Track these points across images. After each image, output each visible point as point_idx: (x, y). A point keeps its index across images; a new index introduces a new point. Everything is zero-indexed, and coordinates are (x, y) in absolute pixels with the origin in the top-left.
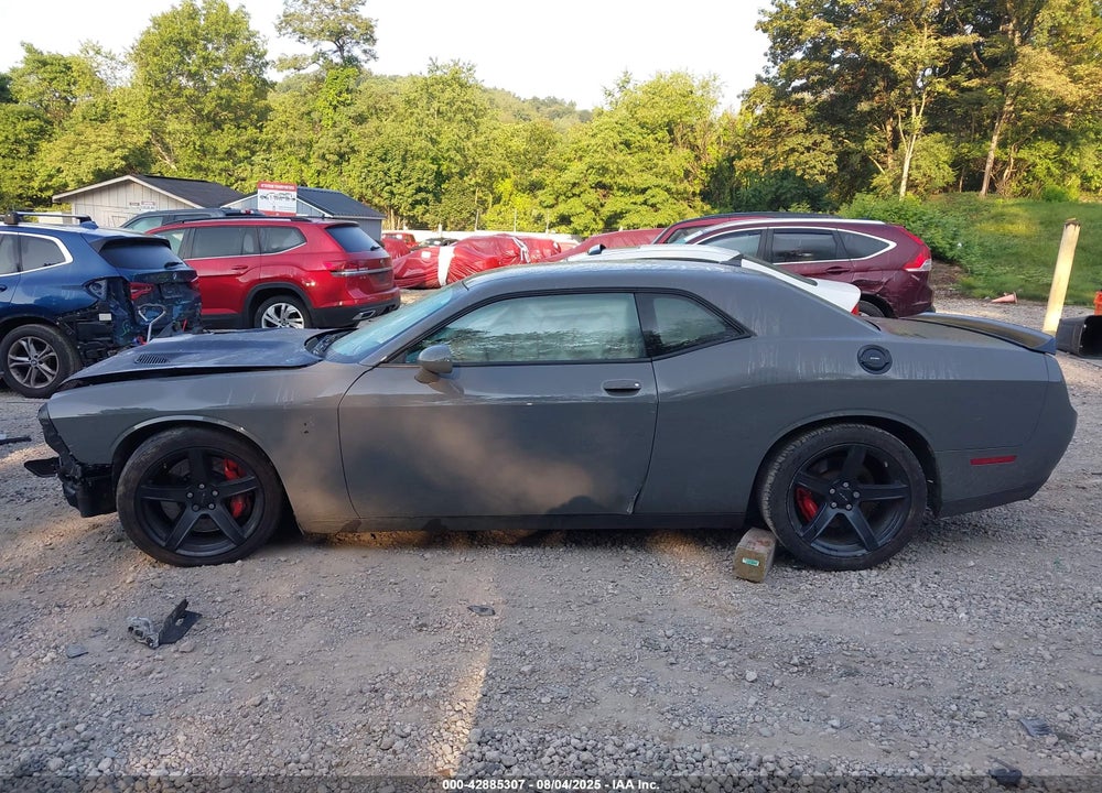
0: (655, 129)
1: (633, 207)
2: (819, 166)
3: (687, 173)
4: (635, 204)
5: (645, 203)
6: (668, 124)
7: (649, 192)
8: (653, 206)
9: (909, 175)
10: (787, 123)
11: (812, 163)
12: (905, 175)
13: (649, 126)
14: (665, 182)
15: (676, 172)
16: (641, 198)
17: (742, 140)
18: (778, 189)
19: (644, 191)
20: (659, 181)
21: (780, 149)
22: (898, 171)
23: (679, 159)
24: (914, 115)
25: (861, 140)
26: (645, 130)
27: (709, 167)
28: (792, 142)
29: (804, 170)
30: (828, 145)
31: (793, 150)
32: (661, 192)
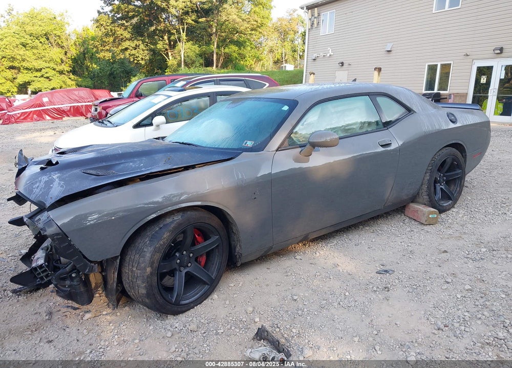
0: (39, 37)
1: (35, 79)
2: (141, 56)
3: (62, 61)
4: (36, 77)
5: (42, 76)
6: (46, 35)
7: (43, 70)
8: (47, 78)
9: (184, 60)
10: (122, 35)
11: (137, 55)
12: (183, 60)
13: (34, 35)
14: (52, 65)
15: (57, 60)
16: (39, 74)
17: (98, 43)
18: (111, 69)
19: (40, 70)
20: (48, 65)
21: (120, 48)
22: (179, 58)
23: (56, 53)
24: (182, 33)
25: (156, 44)
26: (32, 37)
27: (73, 57)
28: (126, 44)
29: (134, 58)
30: (142, 46)
31: (126, 49)
32: (51, 70)
